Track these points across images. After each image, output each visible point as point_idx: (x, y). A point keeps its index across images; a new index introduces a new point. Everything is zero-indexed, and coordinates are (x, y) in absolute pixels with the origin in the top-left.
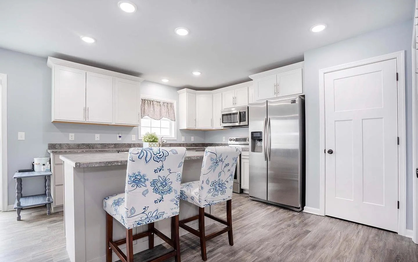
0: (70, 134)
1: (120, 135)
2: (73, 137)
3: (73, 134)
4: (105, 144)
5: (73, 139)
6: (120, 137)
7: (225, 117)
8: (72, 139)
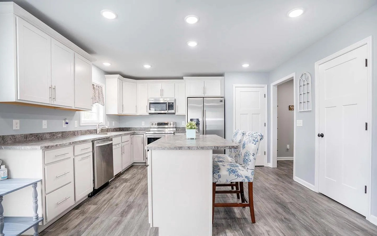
0: (15, 121)
1: (67, 121)
2: (18, 125)
3: (18, 121)
4: (54, 132)
5: (18, 128)
6: (67, 123)
7: (151, 105)
8: (16, 129)
